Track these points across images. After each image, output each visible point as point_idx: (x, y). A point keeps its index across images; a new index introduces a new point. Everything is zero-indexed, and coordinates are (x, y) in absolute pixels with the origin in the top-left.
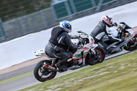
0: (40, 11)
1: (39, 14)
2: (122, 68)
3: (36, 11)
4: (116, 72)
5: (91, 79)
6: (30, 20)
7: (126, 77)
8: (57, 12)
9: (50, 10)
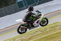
0: (12, 5)
1: (11, 6)
2: (48, 30)
3: (10, 5)
4: (45, 32)
5: (34, 36)
6: (7, 9)
7: (50, 34)
8: (19, 5)
9: (16, 4)
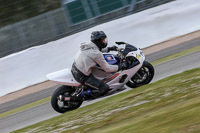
0: (47, 13)
1: (45, 17)
3: (41, 13)
4: (158, 100)
5: (122, 112)
6: (32, 26)
8: (72, 14)
9: (61, 12)
